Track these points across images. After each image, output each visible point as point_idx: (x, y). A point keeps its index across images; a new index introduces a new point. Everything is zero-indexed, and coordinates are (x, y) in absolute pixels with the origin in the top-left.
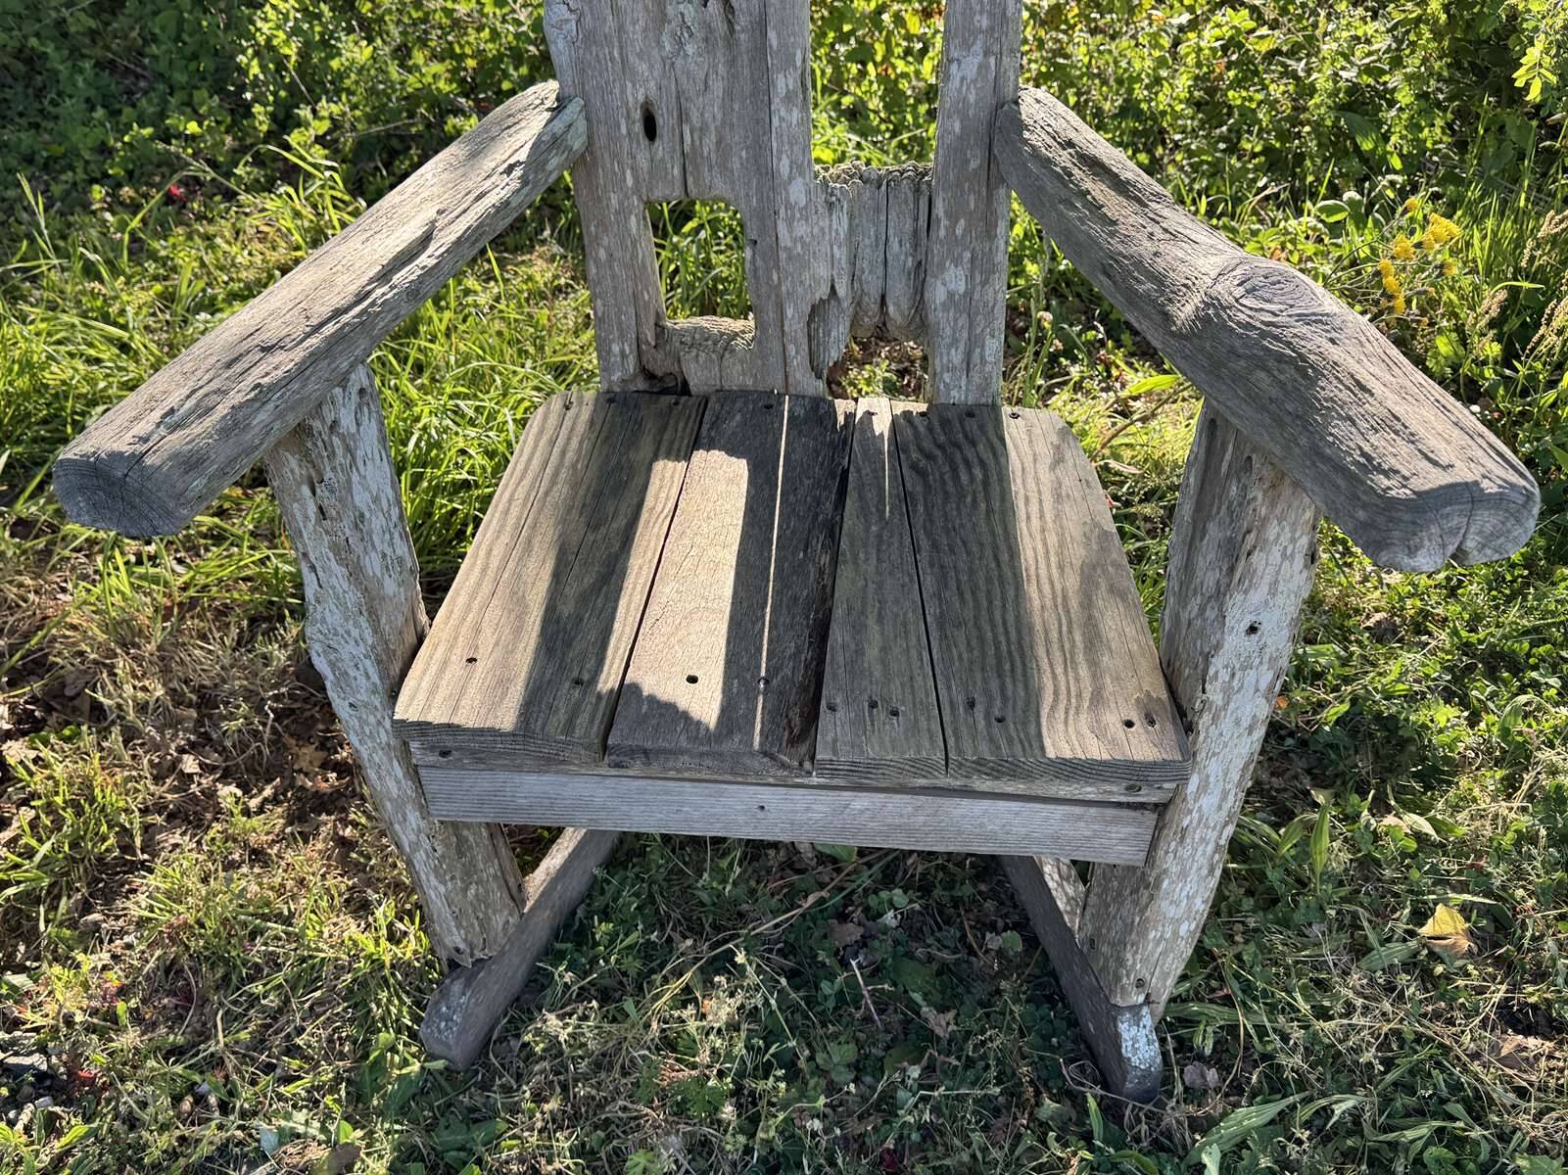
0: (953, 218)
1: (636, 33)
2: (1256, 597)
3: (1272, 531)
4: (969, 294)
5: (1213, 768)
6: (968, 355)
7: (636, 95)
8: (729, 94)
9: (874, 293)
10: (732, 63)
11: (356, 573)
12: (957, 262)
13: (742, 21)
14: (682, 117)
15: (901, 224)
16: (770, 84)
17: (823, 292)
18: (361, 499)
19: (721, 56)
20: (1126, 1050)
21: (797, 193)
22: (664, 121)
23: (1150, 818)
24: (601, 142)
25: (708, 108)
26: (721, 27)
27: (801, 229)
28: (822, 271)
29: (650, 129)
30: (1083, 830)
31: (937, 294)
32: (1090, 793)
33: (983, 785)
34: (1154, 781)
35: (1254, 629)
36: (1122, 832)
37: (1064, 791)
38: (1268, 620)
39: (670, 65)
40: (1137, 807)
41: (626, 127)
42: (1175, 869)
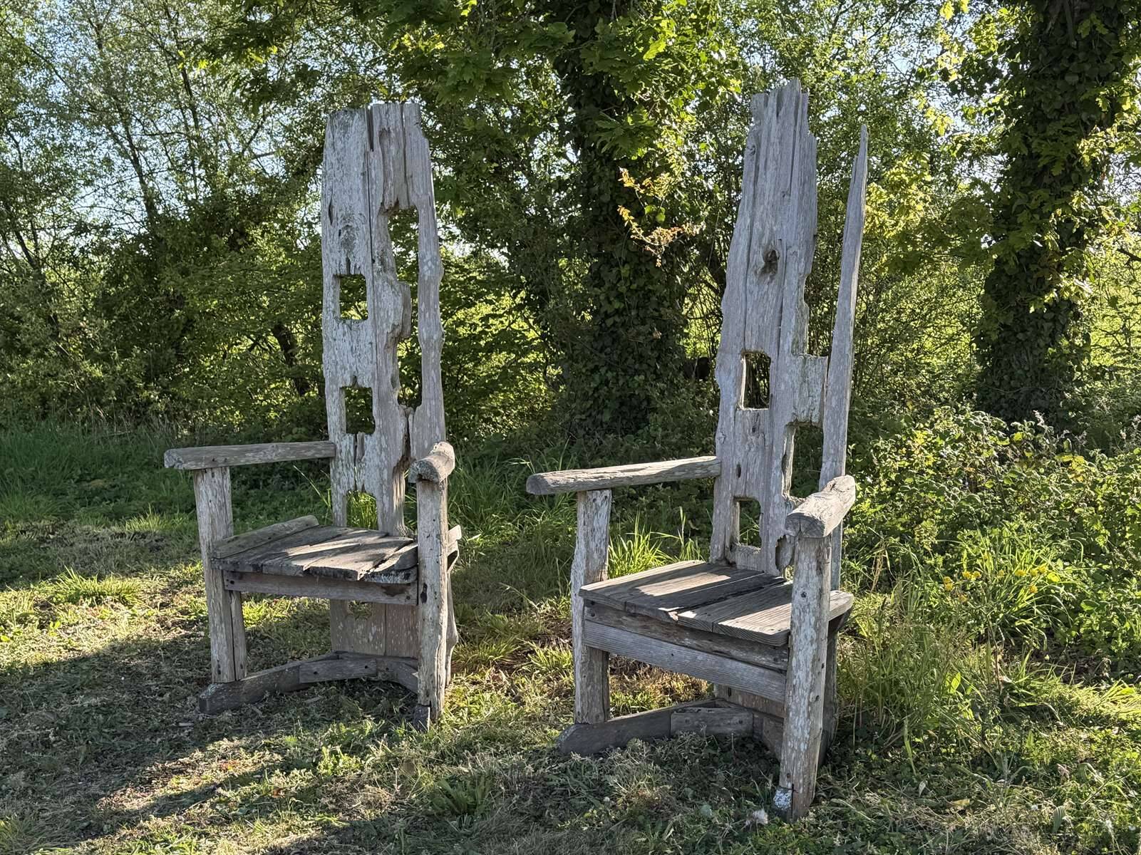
1: (739, 443)
2: (801, 580)
5: (801, 657)
7: (736, 462)
8: (761, 465)
10: (763, 455)
11: (587, 545)
13: (767, 443)
14: (748, 470)
16: (773, 463)
17: (781, 536)
19: (760, 453)
21: (776, 499)
22: (743, 471)
23: (783, 677)
24: (724, 475)
25: (756, 469)
26: (761, 444)
27: (777, 511)
28: (783, 528)
29: (739, 474)
32: (763, 660)
33: (734, 653)
34: (781, 657)
35: (804, 595)
36: (776, 684)
37: (757, 658)
38: (809, 593)
39: (747, 453)
40: (780, 671)
41: (733, 471)
42: (794, 707)
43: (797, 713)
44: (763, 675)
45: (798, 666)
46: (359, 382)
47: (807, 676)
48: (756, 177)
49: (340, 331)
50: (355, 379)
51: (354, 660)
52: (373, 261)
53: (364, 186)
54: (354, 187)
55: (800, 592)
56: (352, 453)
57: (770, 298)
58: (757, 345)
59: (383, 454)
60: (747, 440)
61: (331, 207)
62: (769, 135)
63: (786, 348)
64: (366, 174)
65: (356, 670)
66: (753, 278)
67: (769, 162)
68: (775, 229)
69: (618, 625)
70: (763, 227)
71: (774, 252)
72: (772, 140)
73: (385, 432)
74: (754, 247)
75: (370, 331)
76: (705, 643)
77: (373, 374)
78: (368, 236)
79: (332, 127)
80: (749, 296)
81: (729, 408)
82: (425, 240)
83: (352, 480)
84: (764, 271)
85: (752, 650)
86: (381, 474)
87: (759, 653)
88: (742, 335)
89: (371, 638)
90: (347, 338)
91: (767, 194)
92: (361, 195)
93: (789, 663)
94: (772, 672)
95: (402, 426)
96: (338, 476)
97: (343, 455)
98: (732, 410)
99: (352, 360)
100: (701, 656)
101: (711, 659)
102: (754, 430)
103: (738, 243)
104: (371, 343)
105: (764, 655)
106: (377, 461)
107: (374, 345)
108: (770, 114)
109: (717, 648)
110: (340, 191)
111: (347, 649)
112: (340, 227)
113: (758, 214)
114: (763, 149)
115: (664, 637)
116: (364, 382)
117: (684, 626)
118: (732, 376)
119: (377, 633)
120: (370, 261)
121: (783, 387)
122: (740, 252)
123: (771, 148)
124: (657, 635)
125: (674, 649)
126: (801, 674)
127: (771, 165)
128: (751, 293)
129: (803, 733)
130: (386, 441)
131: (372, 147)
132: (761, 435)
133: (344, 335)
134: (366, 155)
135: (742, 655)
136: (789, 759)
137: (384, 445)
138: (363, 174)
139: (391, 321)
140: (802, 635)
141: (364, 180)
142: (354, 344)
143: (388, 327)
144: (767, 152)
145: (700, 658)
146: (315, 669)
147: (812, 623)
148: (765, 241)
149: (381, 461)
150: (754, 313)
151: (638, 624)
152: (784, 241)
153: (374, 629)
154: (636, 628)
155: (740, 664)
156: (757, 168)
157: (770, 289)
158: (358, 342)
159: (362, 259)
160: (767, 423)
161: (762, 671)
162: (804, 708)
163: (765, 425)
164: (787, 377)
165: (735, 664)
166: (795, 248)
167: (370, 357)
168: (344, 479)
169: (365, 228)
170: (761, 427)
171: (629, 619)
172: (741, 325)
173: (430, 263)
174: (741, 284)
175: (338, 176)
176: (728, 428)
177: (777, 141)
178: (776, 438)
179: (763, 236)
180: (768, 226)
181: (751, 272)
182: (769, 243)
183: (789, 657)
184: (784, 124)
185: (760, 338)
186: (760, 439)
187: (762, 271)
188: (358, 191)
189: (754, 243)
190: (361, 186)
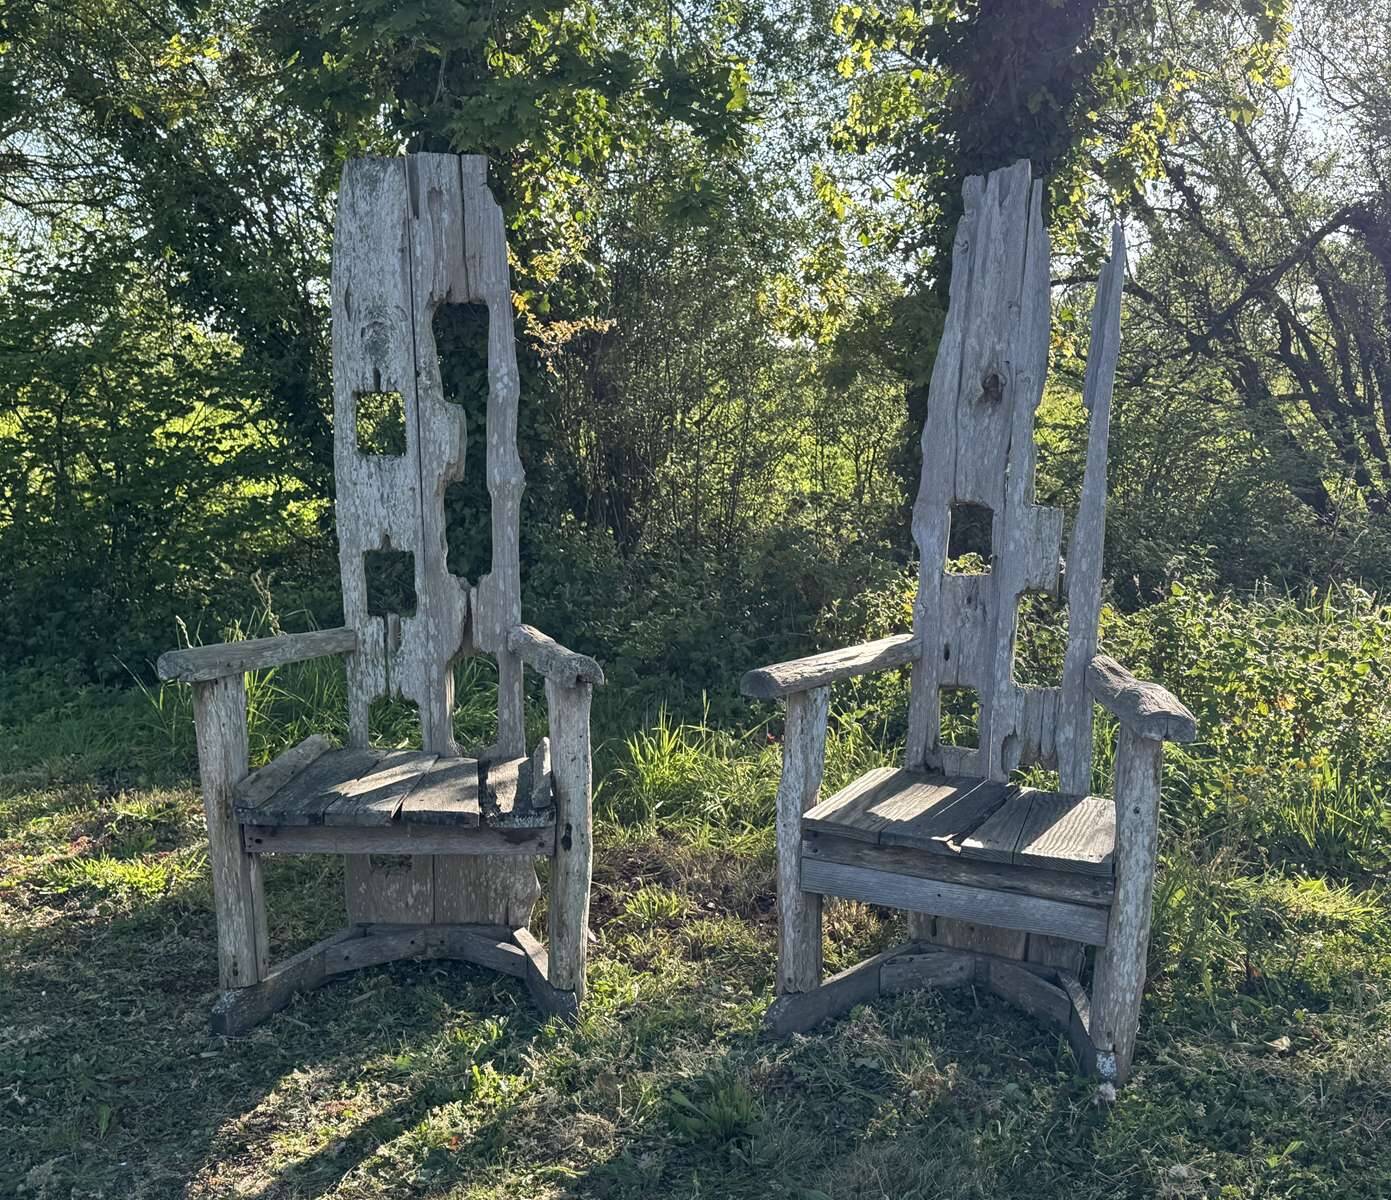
0: (1069, 704)
1: (947, 618)
2: (1136, 793)
3: (1137, 763)
4: (1075, 739)
5: (1130, 886)
6: (1074, 769)
7: (943, 641)
8: (980, 644)
9: (1036, 740)
10: (983, 632)
12: (1070, 723)
13: (989, 617)
14: (960, 651)
15: (1049, 709)
16: (998, 642)
17: (1010, 732)
18: (815, 732)
19: (979, 629)
20: (1099, 1065)
21: (1003, 687)
22: (953, 652)
23: (1104, 913)
24: (926, 658)
25: (971, 648)
26: (981, 619)
27: (1004, 702)
28: (1012, 722)
29: (947, 656)
30: (1077, 920)
31: (1061, 738)
32: (1078, 895)
33: (1033, 887)
34: (1103, 890)
35: (1137, 811)
36: (1094, 923)
37: (1067, 893)
38: (1143, 808)
39: (958, 630)
40: (1099, 907)
41: (938, 653)
42: (1119, 950)
43: (1123, 957)
44: (1076, 913)
45: (1126, 899)
46: (394, 543)
47: (1137, 910)
48: (970, 283)
49: (364, 471)
50: (386, 539)
51: (395, 934)
52: (417, 374)
53: (403, 269)
54: (386, 268)
55: (1132, 807)
56: (382, 644)
57: (993, 434)
58: (973, 493)
59: (431, 644)
60: (959, 613)
61: (348, 295)
62: (989, 228)
63: (1016, 498)
64: (406, 251)
65: (398, 947)
66: (964, 409)
67: (989, 263)
68: (998, 348)
69: (857, 861)
70: (981, 345)
71: (995, 377)
72: (993, 236)
73: (433, 612)
74: (969, 370)
75: (412, 472)
76: (991, 878)
77: (415, 533)
78: (409, 338)
79: (351, 181)
80: (960, 431)
81: (932, 574)
82: (499, 346)
83: (382, 681)
84: (982, 401)
85: (1061, 883)
86: (428, 671)
87: (1072, 885)
88: (951, 480)
89: (411, 901)
90: (375, 482)
91: (986, 302)
92: (399, 279)
93: (1115, 897)
94: (1088, 910)
95: (460, 604)
96: (359, 677)
97: (368, 647)
98: (937, 576)
99: (382, 512)
100: (982, 895)
101: (997, 897)
102: (969, 601)
103: (945, 365)
104: (413, 489)
105: (1078, 888)
106: (421, 654)
107: (418, 491)
108: (989, 202)
109: (1008, 883)
110: (364, 272)
111: (373, 919)
112: (365, 324)
113: (973, 328)
114: (980, 246)
115: (927, 874)
116: (402, 543)
117: (969, 859)
118: (937, 533)
119: (420, 892)
120: (413, 374)
121: (1012, 547)
122: (949, 375)
123: (991, 246)
124: (917, 872)
125: (942, 888)
126: (1130, 909)
127: (992, 267)
128: (965, 427)
129: (1129, 982)
130: (437, 627)
131: (416, 213)
132: (980, 607)
133: (370, 476)
134: (407, 224)
135: (1046, 890)
136: (1111, 1014)
137: (432, 631)
138: (402, 250)
139: (445, 458)
140: (1133, 861)
141: (403, 257)
142: (387, 490)
143: (440, 466)
144: (986, 251)
145: (980, 897)
146: (345, 953)
147: (1146, 843)
148: (984, 362)
149: (428, 653)
150: (969, 453)
151: (886, 858)
152: (1013, 364)
153: (415, 888)
154: (883, 864)
155: (1042, 901)
156: (971, 271)
157: (992, 422)
158: (391, 487)
159: (400, 371)
160: (988, 592)
161: (1074, 907)
162: (1132, 950)
163: (985, 593)
164: (1017, 534)
165: (1033, 902)
166: (1027, 374)
167: (411, 508)
168: (369, 681)
169: (404, 326)
170: (981, 596)
171: (873, 853)
172: (951, 468)
173: (506, 379)
174: (950, 417)
175: (361, 252)
176: (932, 599)
177: (1000, 237)
178: (1002, 611)
179: (981, 355)
180: (988, 344)
181: (963, 401)
182: (990, 365)
183: (1115, 888)
184: (1010, 216)
185: (978, 484)
186: (979, 611)
187: (980, 401)
188: (393, 274)
189: (967, 364)
190: (398, 267)
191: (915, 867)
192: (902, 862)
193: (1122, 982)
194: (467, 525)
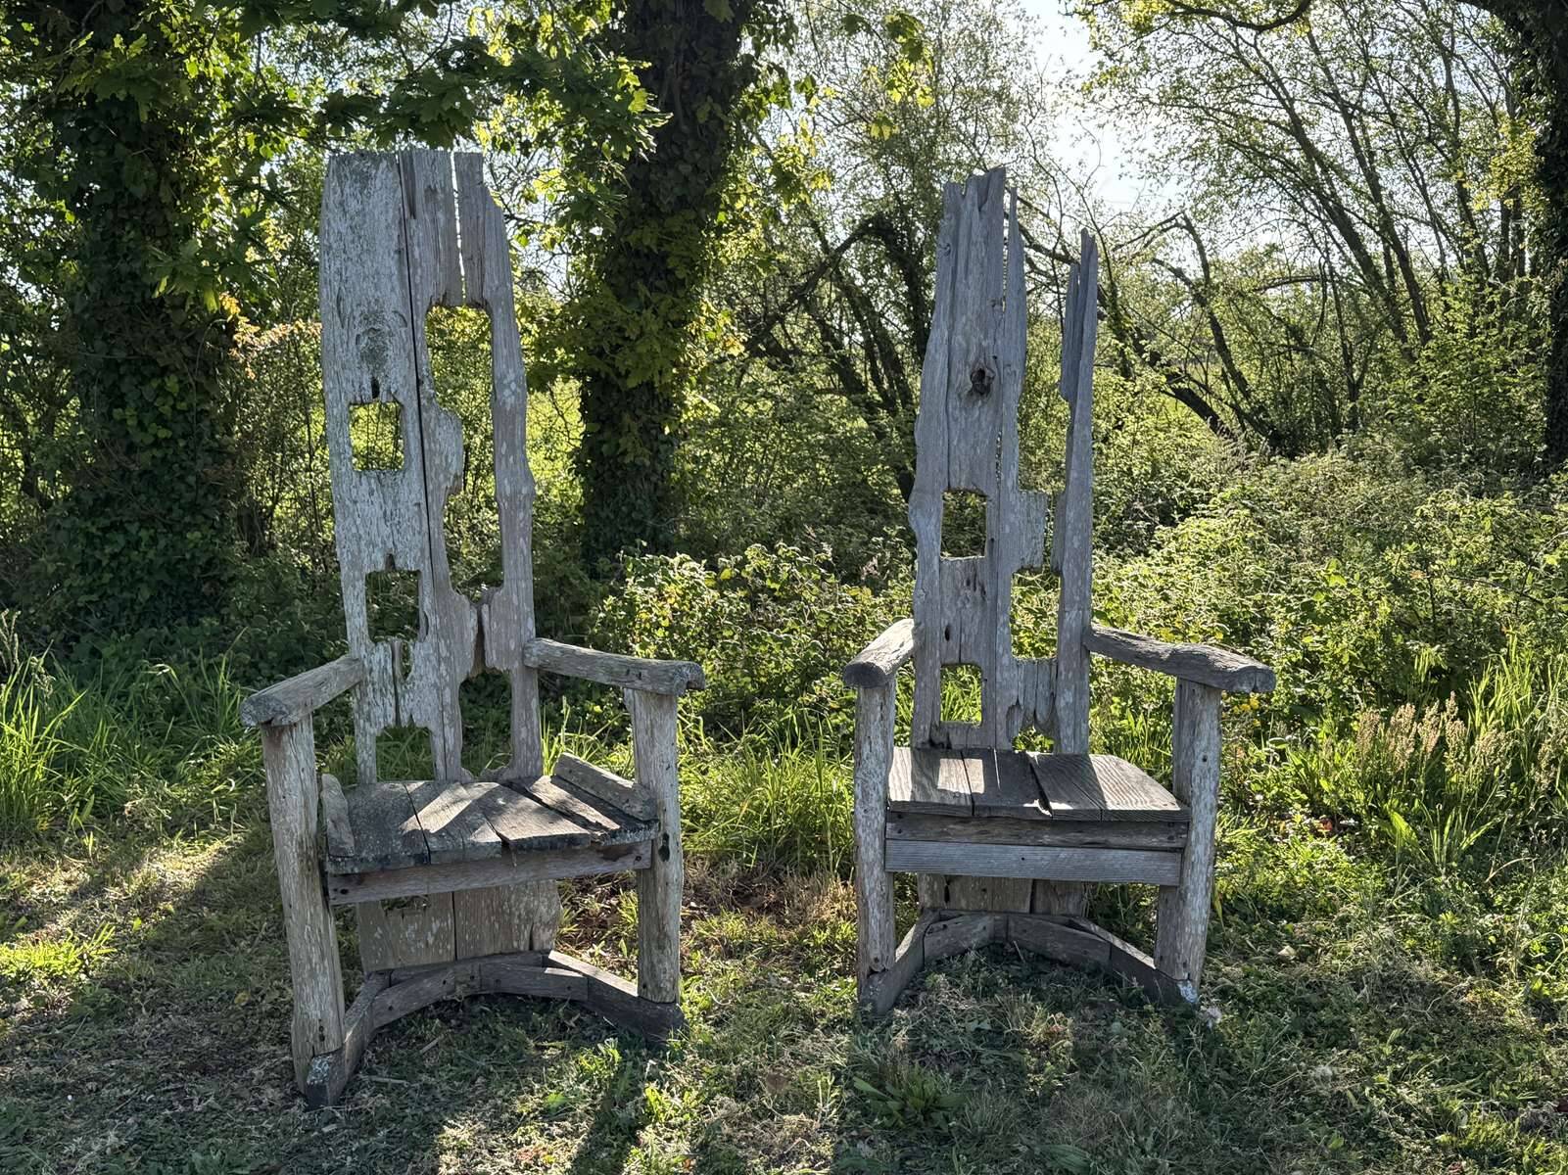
0: (1067, 671)
1: (947, 600)
2: (1204, 743)
3: (1205, 715)
4: (1074, 702)
5: (1200, 829)
6: (1075, 731)
7: (945, 622)
8: (981, 622)
9: (1032, 708)
10: (983, 611)
12: (1069, 689)
13: (989, 596)
14: (961, 631)
15: (1043, 678)
16: (998, 619)
17: (1015, 702)
19: (979, 609)
20: (1183, 993)
21: (1005, 660)
22: (955, 632)
23: (1178, 856)
24: (929, 640)
25: (973, 628)
26: (980, 599)
27: (1006, 675)
28: (1014, 693)
29: (948, 637)
30: (1153, 865)
31: (1061, 703)
32: (1154, 842)
33: (1113, 840)
34: (1177, 835)
35: (1204, 759)
36: (1168, 865)
37: (1144, 841)
38: (1210, 755)
39: (959, 612)
40: (1173, 850)
41: (940, 635)
42: (1191, 887)
43: (1195, 892)
44: (1151, 859)
45: (1197, 841)
46: (399, 563)
48: (954, 284)
49: (365, 487)
50: (391, 560)
51: (428, 975)
52: (419, 383)
53: (400, 271)
54: (382, 271)
55: (1201, 756)
56: (390, 671)
57: (984, 424)
58: (968, 481)
59: (443, 667)
60: (959, 596)
61: (339, 299)
62: (969, 232)
63: (1009, 484)
64: (404, 254)
65: (432, 988)
66: (954, 402)
67: (971, 266)
68: (984, 344)
69: (942, 836)
70: (968, 342)
71: (983, 372)
72: (974, 238)
73: (444, 633)
74: (958, 365)
75: (417, 486)
76: (1073, 836)
77: (422, 550)
78: (410, 346)
79: (339, 177)
80: (952, 423)
81: (932, 559)
82: (505, 352)
83: (391, 711)
85: (1139, 833)
86: (441, 696)
87: (1148, 834)
88: (946, 470)
89: (431, 940)
90: (377, 498)
91: (970, 301)
92: (396, 283)
93: (1188, 839)
94: (1163, 854)
95: (472, 622)
96: (366, 708)
97: (375, 675)
98: (936, 561)
99: (386, 531)
100: (1064, 853)
101: (1079, 854)
102: (968, 583)
103: (935, 361)
104: (419, 505)
105: (1154, 836)
106: (432, 678)
107: (423, 506)
108: (969, 207)
109: (1089, 839)
110: (358, 275)
111: (391, 965)
112: (361, 330)
113: (959, 327)
114: (962, 249)
115: (1012, 840)
116: (408, 562)
117: (1059, 822)
118: (934, 520)
119: (440, 929)
120: (414, 382)
121: (1007, 530)
122: (939, 371)
123: (973, 248)
124: (1002, 839)
125: (1026, 851)
126: (1199, 849)
127: (974, 268)
128: (956, 420)
129: (1200, 915)
130: (448, 647)
131: (413, 213)
132: (979, 588)
133: (371, 493)
134: (403, 223)
135: (1125, 841)
136: (1185, 947)
137: (444, 653)
138: (399, 252)
139: (453, 470)
140: (1202, 805)
141: (400, 261)
142: (389, 507)
143: (447, 479)
144: (968, 252)
145: (1062, 855)
146: (389, 1004)
147: (1212, 788)
148: (972, 358)
149: (440, 677)
150: (962, 444)
151: (971, 830)
152: (1000, 358)
153: (435, 926)
154: (969, 836)
155: (1121, 852)
156: (954, 272)
157: (981, 412)
158: (395, 503)
159: (400, 379)
160: (987, 572)
161: (1149, 854)
162: (1202, 885)
163: (984, 576)
164: (1012, 518)
165: (1113, 853)
166: (1013, 368)
167: (416, 525)
168: (378, 712)
169: (404, 332)
170: (979, 578)
171: (958, 827)
172: (945, 459)
173: (513, 386)
174: (942, 408)
175: (353, 254)
176: (931, 583)
177: (980, 239)
178: (1000, 589)
179: (968, 351)
180: (974, 340)
181: (953, 395)
182: (977, 360)
183: (1188, 831)
184: (990, 220)
185: (972, 473)
186: (978, 592)
187: (970, 393)
188: (390, 276)
189: (955, 360)
190: (395, 270)
191: (999, 835)
192: (987, 832)
193: (1195, 915)
194: (143, 548)
